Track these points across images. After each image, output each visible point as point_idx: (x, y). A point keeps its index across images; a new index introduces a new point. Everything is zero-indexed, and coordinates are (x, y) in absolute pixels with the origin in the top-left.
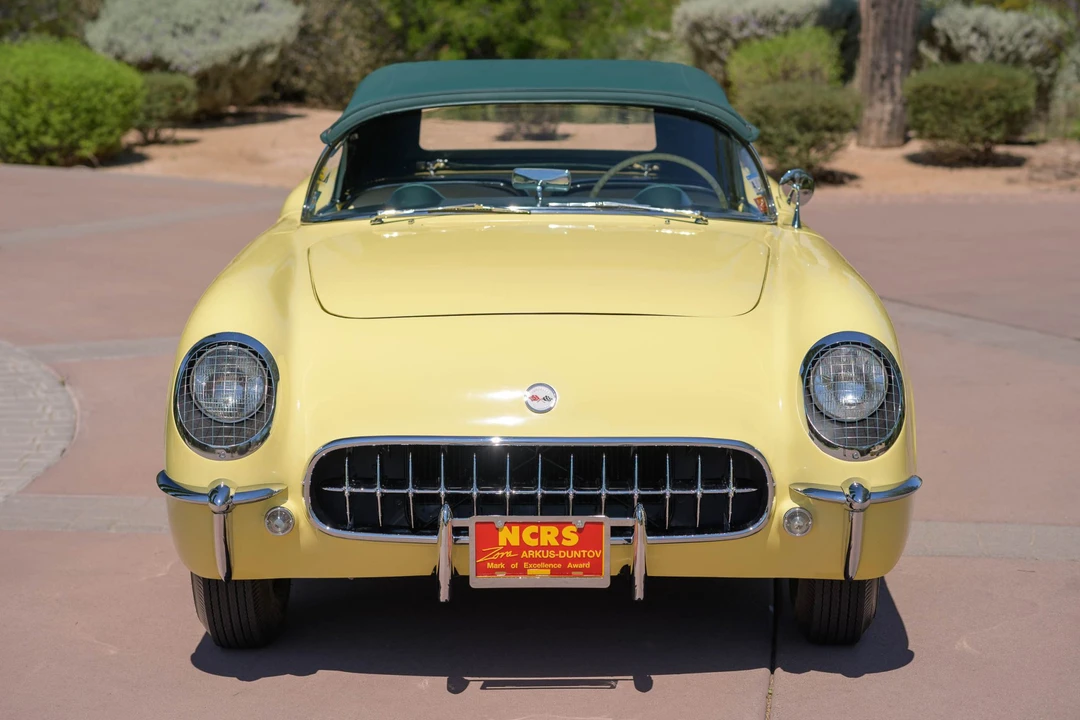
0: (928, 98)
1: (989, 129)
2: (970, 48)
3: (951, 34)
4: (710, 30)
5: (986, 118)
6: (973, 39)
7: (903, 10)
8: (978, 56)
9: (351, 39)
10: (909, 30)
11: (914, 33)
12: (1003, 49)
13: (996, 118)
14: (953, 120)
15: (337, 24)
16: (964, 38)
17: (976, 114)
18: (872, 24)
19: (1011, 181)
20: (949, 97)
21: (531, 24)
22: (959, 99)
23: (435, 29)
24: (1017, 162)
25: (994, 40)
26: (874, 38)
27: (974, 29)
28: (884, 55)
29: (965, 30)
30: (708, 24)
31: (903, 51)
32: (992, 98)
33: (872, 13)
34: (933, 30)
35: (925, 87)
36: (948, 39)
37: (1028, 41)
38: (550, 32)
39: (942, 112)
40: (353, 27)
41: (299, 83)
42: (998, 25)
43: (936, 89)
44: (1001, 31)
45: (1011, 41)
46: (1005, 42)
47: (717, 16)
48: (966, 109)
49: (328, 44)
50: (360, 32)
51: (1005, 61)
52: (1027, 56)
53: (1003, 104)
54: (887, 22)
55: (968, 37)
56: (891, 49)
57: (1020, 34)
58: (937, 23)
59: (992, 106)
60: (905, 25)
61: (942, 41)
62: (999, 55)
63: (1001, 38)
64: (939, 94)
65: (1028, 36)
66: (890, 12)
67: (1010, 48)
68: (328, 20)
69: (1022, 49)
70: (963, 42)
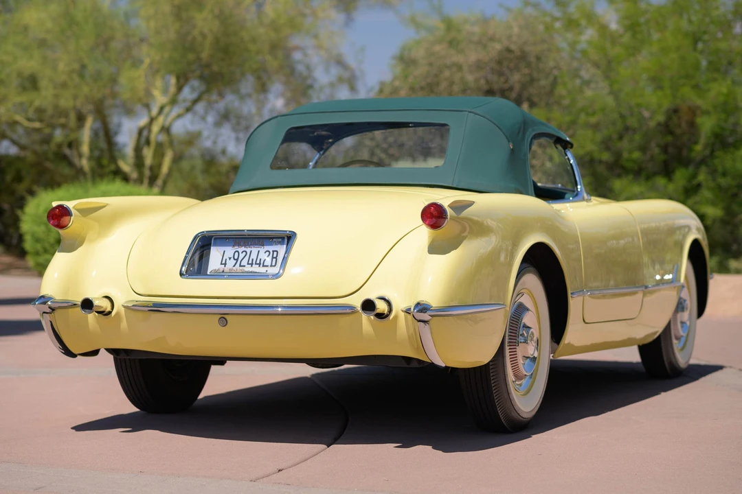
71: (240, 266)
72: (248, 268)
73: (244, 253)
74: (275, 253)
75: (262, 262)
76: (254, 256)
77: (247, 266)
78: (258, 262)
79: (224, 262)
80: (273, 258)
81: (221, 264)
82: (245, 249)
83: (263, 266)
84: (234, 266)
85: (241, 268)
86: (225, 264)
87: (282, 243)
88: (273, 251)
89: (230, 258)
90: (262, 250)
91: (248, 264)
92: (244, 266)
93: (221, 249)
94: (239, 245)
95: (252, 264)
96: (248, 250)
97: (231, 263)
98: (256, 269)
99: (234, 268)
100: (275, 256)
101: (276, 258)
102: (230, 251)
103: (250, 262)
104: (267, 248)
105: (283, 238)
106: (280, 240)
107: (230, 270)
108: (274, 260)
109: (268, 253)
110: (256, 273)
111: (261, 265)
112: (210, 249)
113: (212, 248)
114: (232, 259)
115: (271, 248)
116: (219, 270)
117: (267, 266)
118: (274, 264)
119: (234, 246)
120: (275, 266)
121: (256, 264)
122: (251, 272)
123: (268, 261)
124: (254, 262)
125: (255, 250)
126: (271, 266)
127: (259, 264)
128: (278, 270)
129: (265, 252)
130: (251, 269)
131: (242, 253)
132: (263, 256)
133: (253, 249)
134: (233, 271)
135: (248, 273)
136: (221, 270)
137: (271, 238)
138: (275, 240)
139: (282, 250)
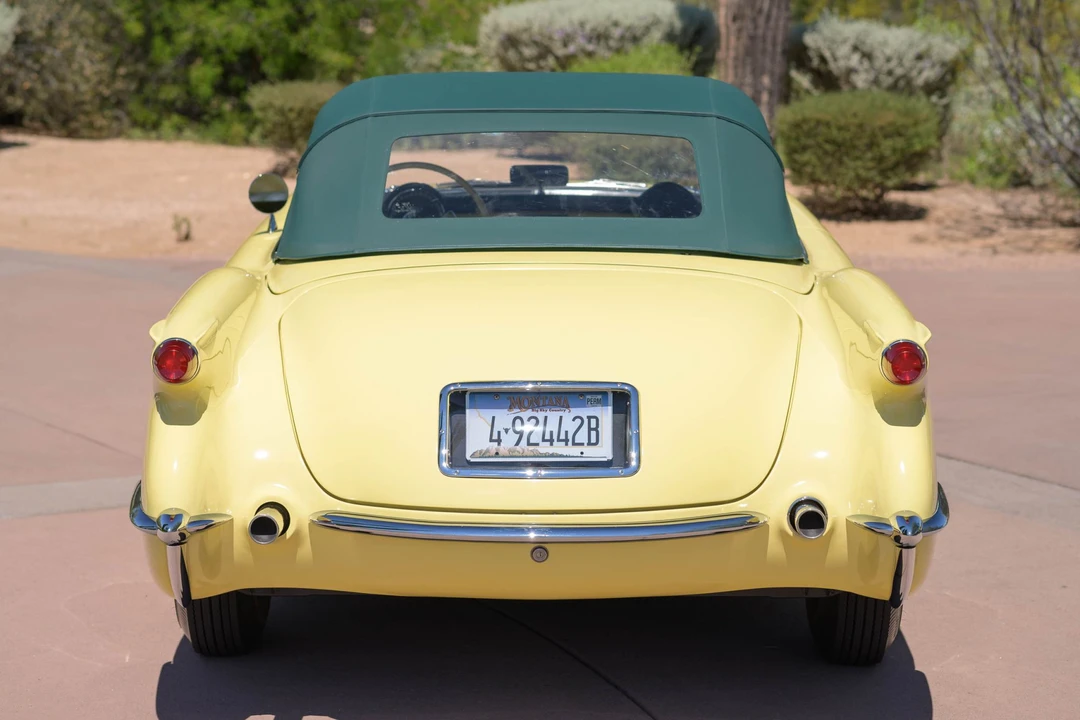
0: (808, 135)
1: (883, 173)
2: (851, 71)
3: (827, 54)
4: (526, 45)
5: (881, 159)
6: (855, 60)
7: (772, 23)
8: (861, 80)
9: (81, 49)
10: (779, 49)
11: (785, 52)
12: (890, 73)
13: (893, 159)
14: (841, 162)
15: (63, 30)
16: (843, 59)
17: (869, 155)
18: (733, 40)
19: (919, 239)
20: (835, 133)
21: (305, 33)
22: (848, 135)
23: (185, 38)
24: (917, 214)
25: (879, 62)
26: (736, 59)
27: (855, 48)
28: (749, 79)
29: (843, 50)
30: (525, 37)
31: (772, 75)
32: (886, 136)
33: (734, 27)
34: (804, 48)
35: (805, 121)
36: (823, 60)
37: (920, 64)
38: (328, 44)
39: (826, 153)
40: (82, 35)
41: (15, 103)
42: (885, 43)
43: (819, 122)
44: (888, 51)
45: (901, 63)
46: (893, 64)
47: (536, 28)
48: (854, 147)
49: (52, 53)
50: (92, 42)
51: (893, 88)
52: (920, 81)
53: (899, 143)
54: (752, 38)
55: (848, 58)
56: (757, 73)
57: (911, 54)
58: (809, 39)
59: (887, 146)
60: (774, 45)
61: (815, 63)
62: (888, 81)
63: (888, 60)
64: (822, 129)
65: (919, 57)
66: (756, 27)
67: (899, 71)
68: (51, 25)
69: (914, 73)
70: (842, 63)
71: (529, 444)
72: (545, 448)
73: (533, 421)
74: (593, 421)
75: (570, 437)
76: (552, 426)
77: (542, 444)
78: (562, 437)
79: (495, 437)
80: (590, 429)
81: (491, 440)
82: (534, 414)
83: (574, 444)
84: (517, 444)
85: (531, 448)
86: (499, 441)
87: (603, 403)
88: (589, 418)
89: (507, 431)
90: (568, 415)
91: (544, 440)
92: (537, 444)
93: (488, 413)
94: (522, 407)
95: (551, 441)
96: (541, 415)
97: (509, 441)
98: (559, 449)
99: (518, 448)
100: (593, 425)
101: (596, 429)
102: (504, 417)
103: (547, 437)
104: (576, 412)
105: (604, 393)
106: (599, 397)
107: (510, 451)
108: (593, 433)
109: (578, 421)
110: (561, 456)
111: (570, 443)
112: (465, 413)
113: (467, 411)
114: (511, 431)
115: (585, 412)
116: (488, 451)
117: (582, 444)
118: (593, 440)
119: (510, 408)
120: (596, 443)
121: (559, 440)
122: (552, 456)
123: (582, 437)
124: (555, 437)
125: (553, 416)
126: (589, 444)
127: (566, 441)
128: (604, 451)
129: (574, 420)
130: (551, 450)
131: (529, 419)
132: (570, 426)
133: (549, 413)
134: (516, 454)
135: (546, 457)
136: (493, 452)
137: (582, 394)
138: (589, 397)
139: (606, 415)
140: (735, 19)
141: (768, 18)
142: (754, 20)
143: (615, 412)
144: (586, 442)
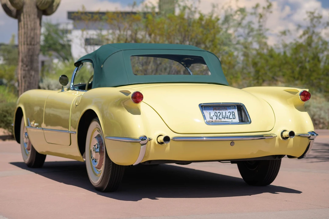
54: (29, 83)
71: (219, 119)
72: (223, 120)
73: (219, 113)
74: (233, 113)
75: (229, 117)
76: (224, 114)
78: (227, 117)
81: (210, 118)
82: (219, 111)
83: (230, 119)
84: (216, 119)
85: (220, 120)
86: (212, 118)
87: (235, 109)
88: (232, 112)
90: (227, 111)
91: (223, 118)
92: (221, 119)
93: (209, 111)
94: (216, 110)
95: (224, 118)
96: (221, 112)
97: (214, 118)
98: (226, 120)
100: (233, 114)
101: (234, 115)
102: (213, 113)
103: (223, 117)
104: (229, 110)
105: (235, 106)
106: (234, 107)
107: (215, 121)
108: (234, 116)
109: (230, 113)
111: (229, 118)
114: (214, 116)
115: (231, 111)
116: (210, 121)
117: (232, 119)
118: (234, 118)
119: (213, 110)
121: (226, 118)
122: (225, 122)
123: (231, 117)
125: (224, 112)
126: (233, 118)
127: (228, 118)
128: (237, 120)
129: (229, 113)
130: (225, 120)
131: (218, 113)
132: (228, 114)
133: (223, 111)
134: (217, 121)
135: (224, 122)
136: (211, 121)
137: (230, 106)
138: (231, 107)
139: (236, 111)
140: (24, 77)
141: (34, 77)
142: (30, 78)
143: (238, 111)
144: (232, 118)
